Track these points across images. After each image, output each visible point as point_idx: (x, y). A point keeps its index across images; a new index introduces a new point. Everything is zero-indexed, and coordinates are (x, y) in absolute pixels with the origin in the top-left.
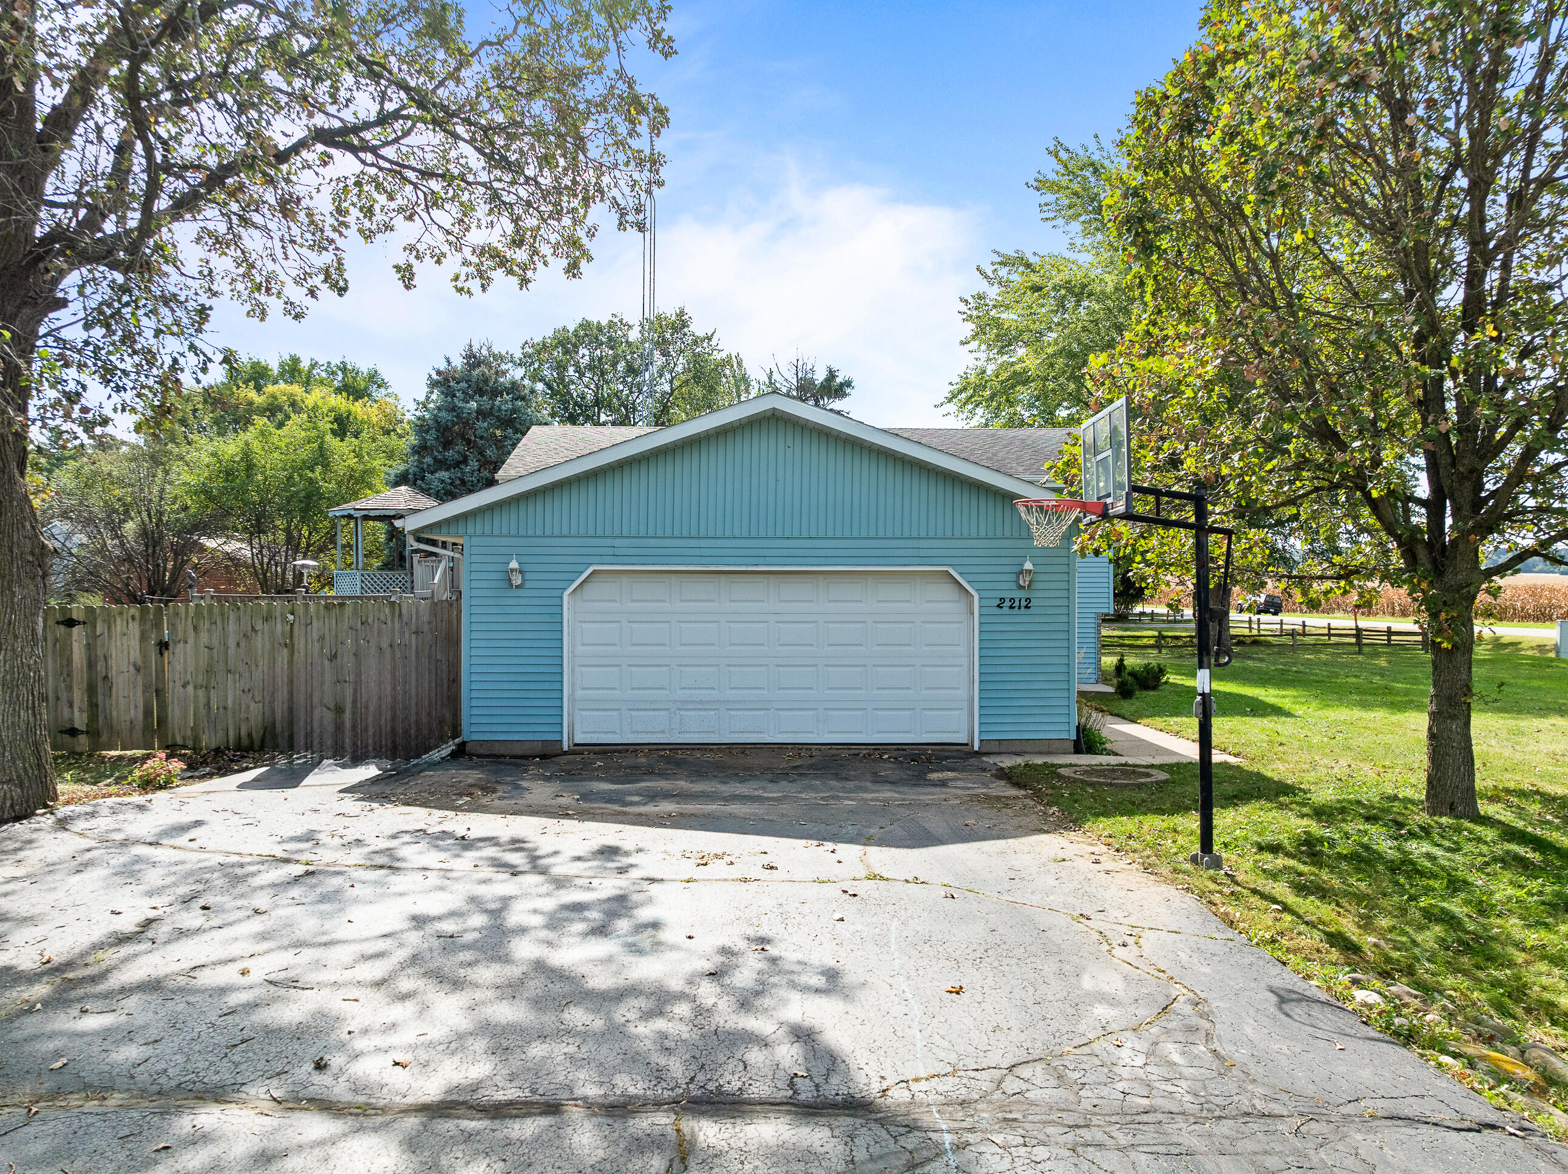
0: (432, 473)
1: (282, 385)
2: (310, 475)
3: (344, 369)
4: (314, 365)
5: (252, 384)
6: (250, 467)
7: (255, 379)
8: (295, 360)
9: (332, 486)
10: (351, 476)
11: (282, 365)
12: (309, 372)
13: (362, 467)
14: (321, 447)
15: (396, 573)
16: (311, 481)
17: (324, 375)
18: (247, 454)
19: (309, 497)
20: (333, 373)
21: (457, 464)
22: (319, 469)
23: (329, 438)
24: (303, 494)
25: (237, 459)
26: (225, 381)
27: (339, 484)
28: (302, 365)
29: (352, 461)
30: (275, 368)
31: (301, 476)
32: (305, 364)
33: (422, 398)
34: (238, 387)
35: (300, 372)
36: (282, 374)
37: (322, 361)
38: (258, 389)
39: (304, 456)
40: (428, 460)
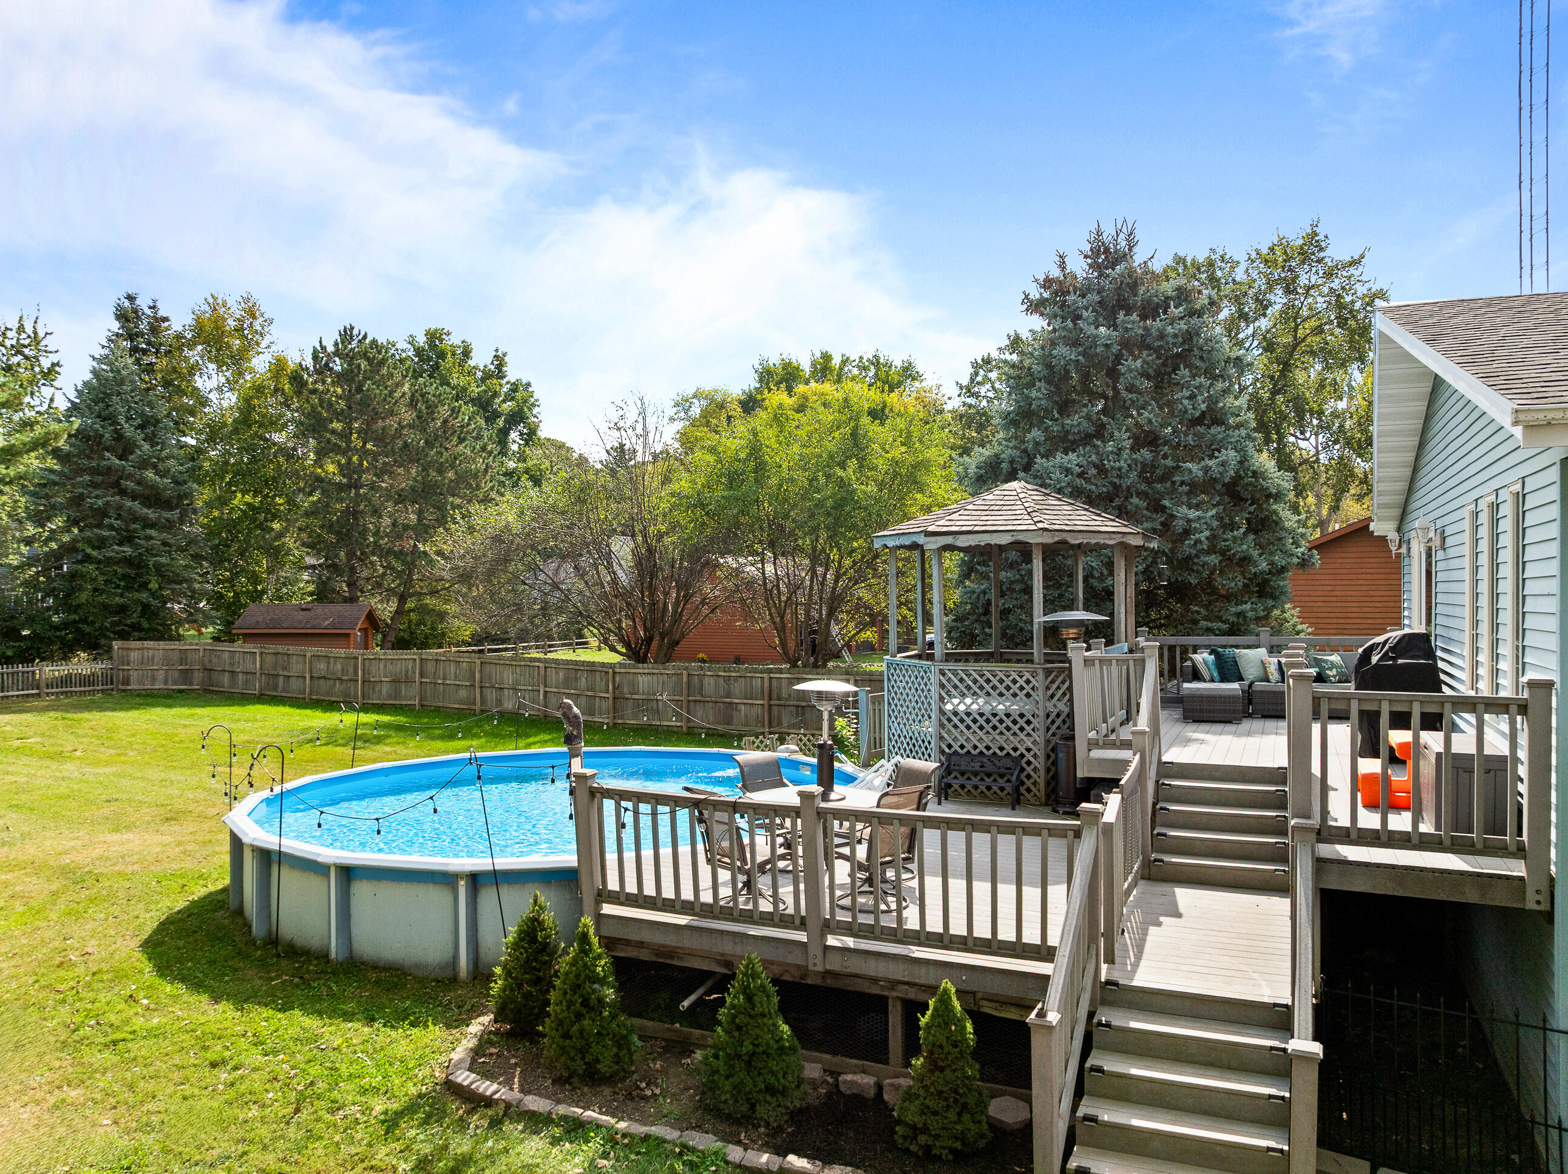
0: (1046, 456)
1: (813, 384)
2: (840, 473)
3: (876, 362)
4: (845, 361)
5: (783, 386)
6: (760, 468)
7: (787, 381)
8: (827, 357)
9: (872, 488)
10: (896, 474)
11: (814, 364)
12: (841, 369)
13: (911, 459)
14: (854, 434)
15: (1013, 668)
16: (842, 483)
17: (855, 371)
18: (755, 449)
19: (839, 506)
20: (865, 368)
21: (1086, 439)
22: (853, 463)
23: (865, 420)
24: (830, 503)
25: (743, 456)
26: (758, 385)
27: (881, 485)
28: (833, 362)
29: (898, 451)
30: (806, 367)
31: (828, 476)
32: (836, 361)
33: (965, 381)
34: (770, 390)
35: (831, 371)
36: (814, 373)
37: (854, 356)
38: (790, 390)
39: (830, 447)
40: (1036, 434)
